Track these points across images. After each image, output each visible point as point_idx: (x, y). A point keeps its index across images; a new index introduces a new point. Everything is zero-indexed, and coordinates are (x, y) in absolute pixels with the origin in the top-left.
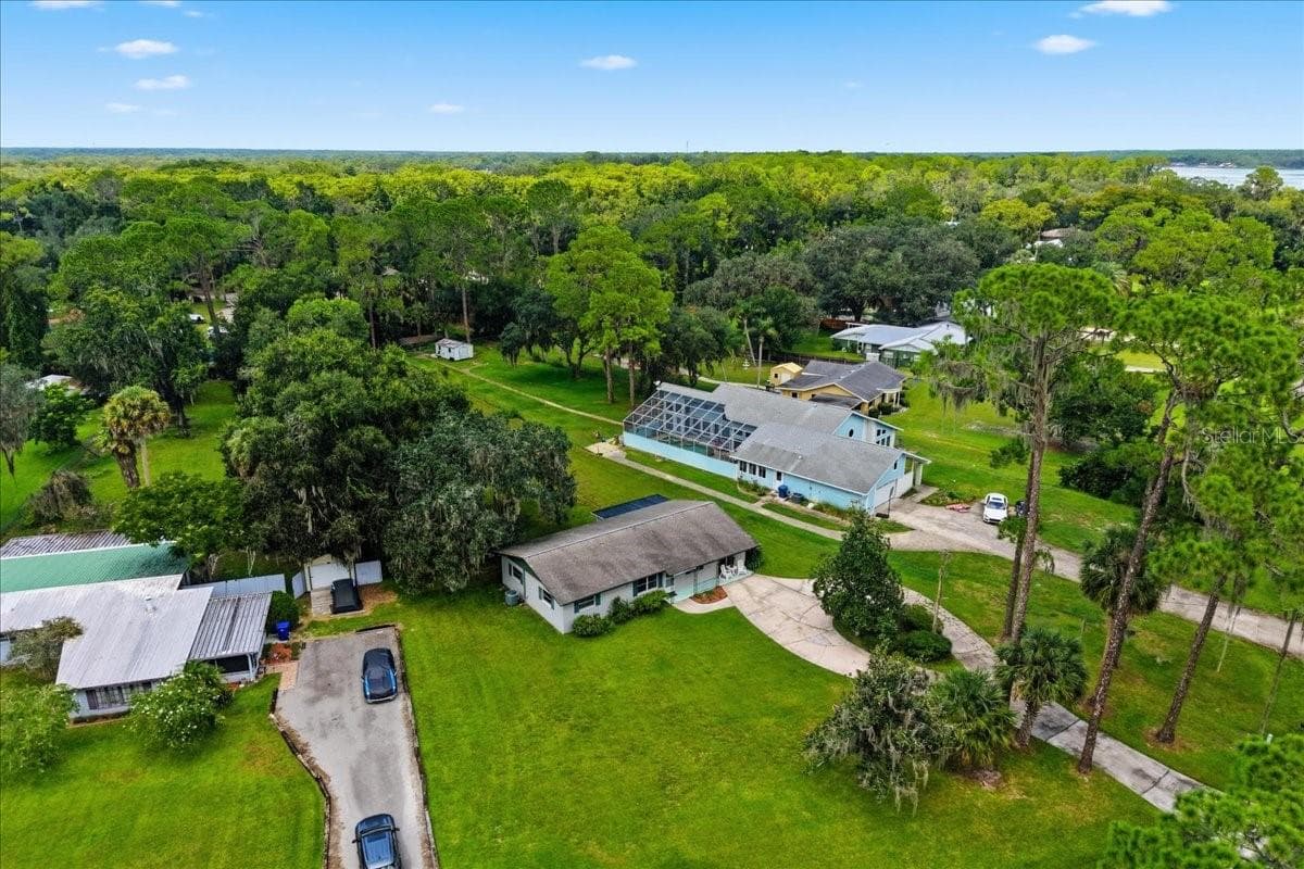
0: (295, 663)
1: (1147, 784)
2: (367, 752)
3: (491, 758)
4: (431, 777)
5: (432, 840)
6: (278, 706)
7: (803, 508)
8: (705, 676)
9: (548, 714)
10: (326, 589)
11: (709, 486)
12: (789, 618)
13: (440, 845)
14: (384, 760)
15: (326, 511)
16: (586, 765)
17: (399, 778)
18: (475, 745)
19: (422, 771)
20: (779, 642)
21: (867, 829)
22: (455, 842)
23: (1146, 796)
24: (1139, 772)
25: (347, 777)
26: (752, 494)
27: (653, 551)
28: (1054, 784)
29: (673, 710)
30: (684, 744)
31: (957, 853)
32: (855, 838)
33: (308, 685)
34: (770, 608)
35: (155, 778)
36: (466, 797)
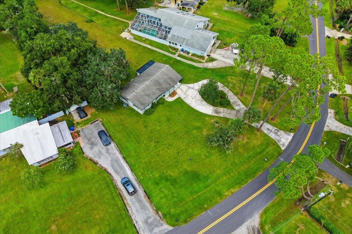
0: (80, 137)
1: (269, 132)
2: (112, 160)
3: (140, 155)
4: (129, 163)
5: (137, 179)
6: (84, 152)
7: (188, 55)
8: (178, 121)
9: (148, 140)
10: (75, 110)
11: (162, 49)
12: (193, 98)
13: (139, 180)
14: (117, 161)
15: (70, 96)
16: (161, 152)
17: (123, 165)
18: (135, 152)
19: (127, 163)
20: (192, 107)
21: (220, 155)
22: (142, 178)
23: (269, 135)
24: (268, 129)
25: (111, 168)
26: (174, 51)
27: (158, 87)
28: (253, 136)
29: (175, 132)
30: (180, 142)
31: (237, 157)
32: (218, 158)
33: (87, 143)
34: (188, 95)
35: (68, 179)
36: (139, 166)
